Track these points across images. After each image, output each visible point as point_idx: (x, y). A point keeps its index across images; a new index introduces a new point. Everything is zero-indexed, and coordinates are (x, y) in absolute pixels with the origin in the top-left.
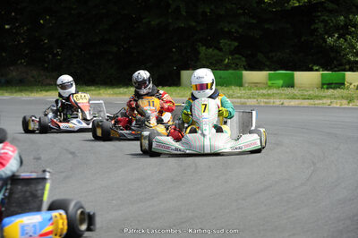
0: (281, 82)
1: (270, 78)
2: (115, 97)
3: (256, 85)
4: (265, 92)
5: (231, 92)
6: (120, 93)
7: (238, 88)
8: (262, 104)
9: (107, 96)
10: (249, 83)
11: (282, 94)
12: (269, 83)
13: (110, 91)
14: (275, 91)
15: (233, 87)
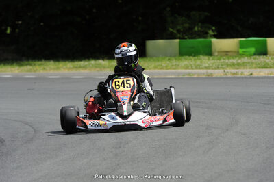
0: (253, 50)
1: (241, 46)
2: (74, 71)
3: (226, 54)
4: (234, 61)
5: (199, 62)
6: (80, 67)
7: (206, 57)
8: (229, 75)
9: (66, 71)
10: (218, 52)
11: (252, 63)
12: (241, 51)
13: (69, 64)
14: (245, 60)
15: (201, 57)
